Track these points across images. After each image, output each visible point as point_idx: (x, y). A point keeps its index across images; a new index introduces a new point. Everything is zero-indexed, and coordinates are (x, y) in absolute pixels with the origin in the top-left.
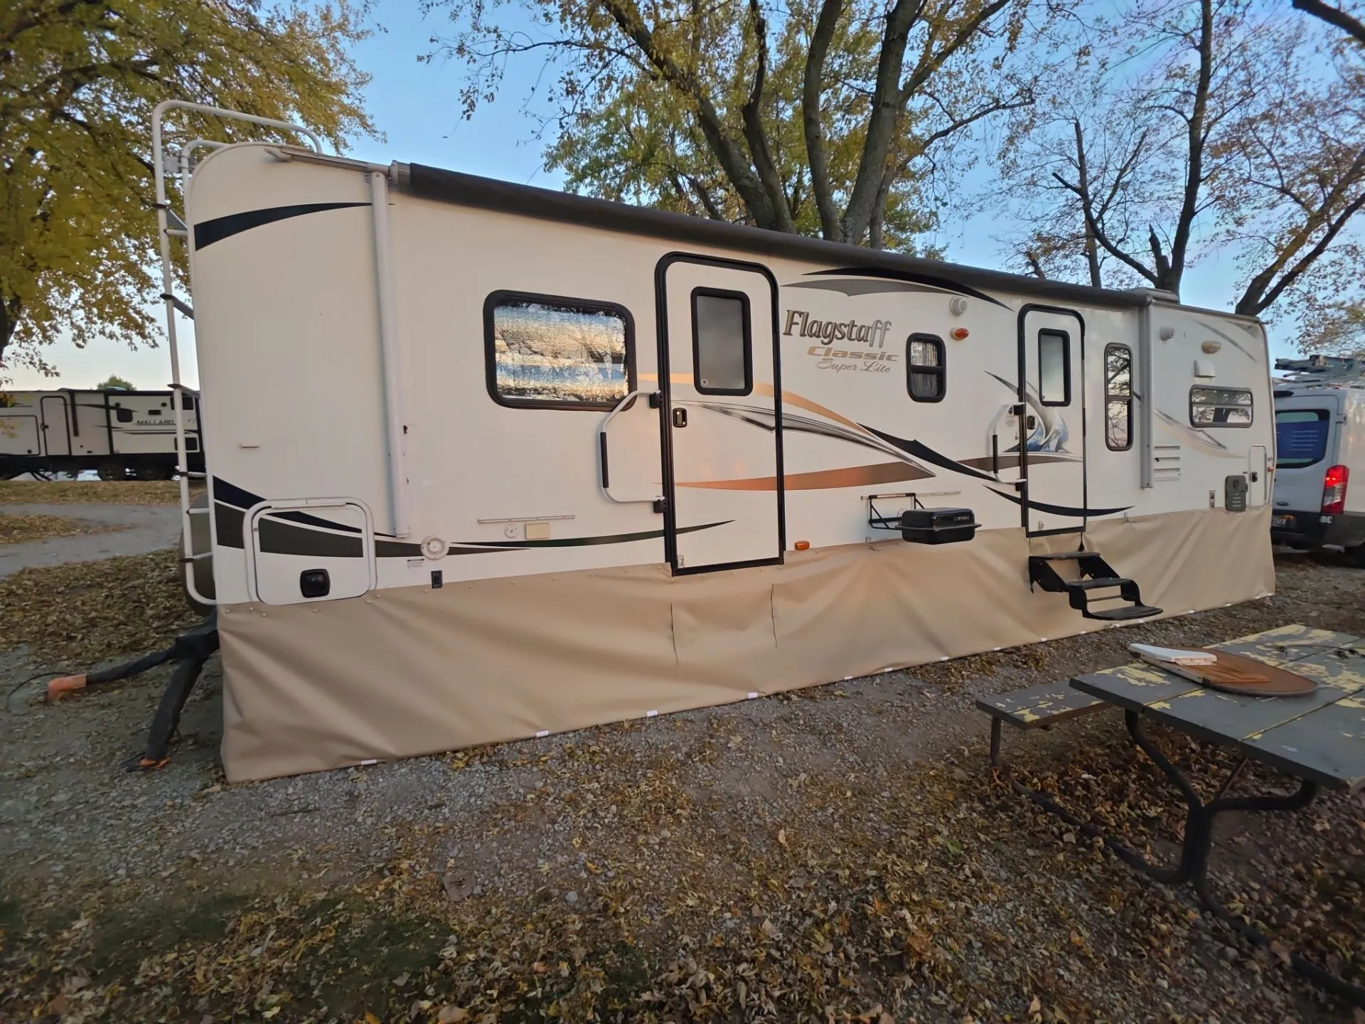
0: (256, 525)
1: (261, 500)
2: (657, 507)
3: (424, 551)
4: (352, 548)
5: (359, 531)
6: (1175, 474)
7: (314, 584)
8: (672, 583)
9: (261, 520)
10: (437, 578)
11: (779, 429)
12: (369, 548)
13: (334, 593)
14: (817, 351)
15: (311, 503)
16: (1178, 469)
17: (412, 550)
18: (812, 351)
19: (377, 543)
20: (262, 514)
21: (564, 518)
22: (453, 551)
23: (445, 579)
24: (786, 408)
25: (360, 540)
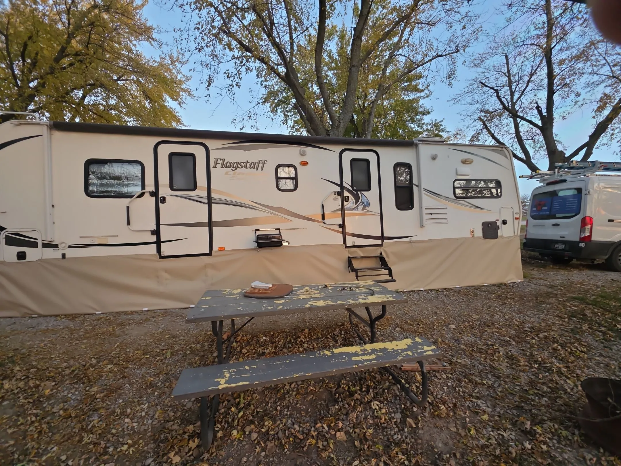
0: (4, 237)
1: (5, 229)
2: (153, 233)
3: (59, 246)
4: (34, 245)
5: (37, 239)
6: (445, 221)
7: (21, 256)
8: (160, 261)
9: (6, 236)
10: (64, 256)
11: (210, 204)
12: (40, 245)
13: (27, 259)
14: (229, 173)
15: (21, 230)
16: (447, 218)
17: (56, 246)
18: (227, 173)
19: (43, 244)
20: (6, 233)
21: (114, 236)
22: (70, 247)
23: (67, 256)
24: (213, 195)
25: (37, 242)
